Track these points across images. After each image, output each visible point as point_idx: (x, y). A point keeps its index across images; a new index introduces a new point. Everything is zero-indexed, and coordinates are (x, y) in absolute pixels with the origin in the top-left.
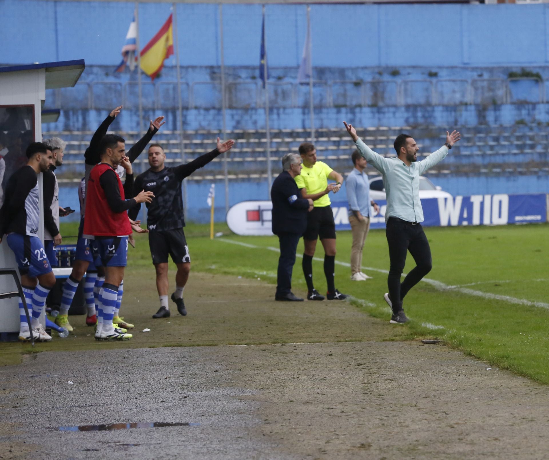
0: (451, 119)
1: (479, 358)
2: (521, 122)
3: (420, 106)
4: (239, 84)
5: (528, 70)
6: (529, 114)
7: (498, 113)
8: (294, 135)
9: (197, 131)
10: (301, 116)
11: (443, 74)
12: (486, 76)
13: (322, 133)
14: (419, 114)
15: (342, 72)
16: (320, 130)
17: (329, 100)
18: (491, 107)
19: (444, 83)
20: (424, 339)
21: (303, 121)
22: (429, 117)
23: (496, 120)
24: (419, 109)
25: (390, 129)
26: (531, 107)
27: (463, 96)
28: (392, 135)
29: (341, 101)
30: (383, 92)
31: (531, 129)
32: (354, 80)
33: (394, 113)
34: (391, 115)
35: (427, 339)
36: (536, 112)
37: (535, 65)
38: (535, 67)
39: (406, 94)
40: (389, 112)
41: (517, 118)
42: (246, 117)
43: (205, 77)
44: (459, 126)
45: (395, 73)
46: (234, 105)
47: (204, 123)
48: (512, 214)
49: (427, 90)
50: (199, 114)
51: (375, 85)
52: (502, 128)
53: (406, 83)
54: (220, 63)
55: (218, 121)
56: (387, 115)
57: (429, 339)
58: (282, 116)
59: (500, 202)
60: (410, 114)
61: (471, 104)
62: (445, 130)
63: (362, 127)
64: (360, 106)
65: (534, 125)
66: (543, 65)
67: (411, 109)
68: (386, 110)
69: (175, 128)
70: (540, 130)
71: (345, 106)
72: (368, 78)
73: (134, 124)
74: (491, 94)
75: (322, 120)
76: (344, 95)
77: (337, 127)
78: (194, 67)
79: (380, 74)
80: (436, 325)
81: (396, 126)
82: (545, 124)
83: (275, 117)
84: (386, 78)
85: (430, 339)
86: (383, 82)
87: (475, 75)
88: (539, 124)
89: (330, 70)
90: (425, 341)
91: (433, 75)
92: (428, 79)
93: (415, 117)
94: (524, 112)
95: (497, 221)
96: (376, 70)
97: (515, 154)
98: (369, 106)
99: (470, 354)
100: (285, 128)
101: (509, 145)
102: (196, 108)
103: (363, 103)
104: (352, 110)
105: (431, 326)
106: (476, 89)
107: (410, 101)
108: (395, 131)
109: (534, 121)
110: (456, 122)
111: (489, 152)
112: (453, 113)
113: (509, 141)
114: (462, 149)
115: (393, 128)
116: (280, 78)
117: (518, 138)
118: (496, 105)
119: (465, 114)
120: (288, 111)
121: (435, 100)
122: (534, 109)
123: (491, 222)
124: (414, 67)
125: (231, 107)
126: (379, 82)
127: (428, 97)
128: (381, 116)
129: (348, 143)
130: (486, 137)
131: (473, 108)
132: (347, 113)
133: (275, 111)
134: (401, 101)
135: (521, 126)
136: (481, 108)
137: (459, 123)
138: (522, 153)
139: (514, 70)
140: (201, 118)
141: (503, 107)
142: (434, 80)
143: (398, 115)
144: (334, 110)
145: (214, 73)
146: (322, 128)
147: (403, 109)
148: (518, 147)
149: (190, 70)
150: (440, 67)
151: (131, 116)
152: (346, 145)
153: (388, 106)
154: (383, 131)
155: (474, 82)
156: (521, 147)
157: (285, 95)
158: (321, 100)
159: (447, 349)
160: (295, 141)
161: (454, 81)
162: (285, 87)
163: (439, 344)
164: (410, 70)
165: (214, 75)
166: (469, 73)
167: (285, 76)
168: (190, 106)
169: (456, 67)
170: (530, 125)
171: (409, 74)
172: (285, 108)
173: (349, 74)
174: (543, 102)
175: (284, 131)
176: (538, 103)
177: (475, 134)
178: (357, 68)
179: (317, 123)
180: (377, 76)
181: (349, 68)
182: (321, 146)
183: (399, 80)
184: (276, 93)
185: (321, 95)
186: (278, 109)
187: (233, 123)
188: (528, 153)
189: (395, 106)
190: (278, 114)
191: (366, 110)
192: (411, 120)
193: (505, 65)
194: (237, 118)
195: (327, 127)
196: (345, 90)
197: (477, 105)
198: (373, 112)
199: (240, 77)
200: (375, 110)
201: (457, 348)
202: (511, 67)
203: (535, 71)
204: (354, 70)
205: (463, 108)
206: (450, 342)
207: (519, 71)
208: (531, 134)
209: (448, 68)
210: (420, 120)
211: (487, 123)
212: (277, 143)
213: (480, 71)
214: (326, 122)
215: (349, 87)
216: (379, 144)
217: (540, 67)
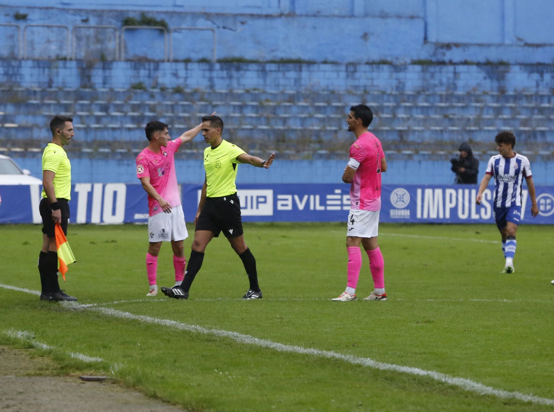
0: (45, 79)
1: (168, 402)
2: (138, 86)
3: (2, 59)
5: (150, 16)
6: (149, 76)
7: (107, 72)
11: (35, 16)
12: (93, 22)
18: (99, 65)
19: (35, 29)
20: (83, 374)
22: (13, 74)
23: (105, 82)
26: (152, 65)
27: (61, 48)
31: (152, 96)
35: (87, 375)
36: (160, 73)
37: (159, 9)
38: (159, 13)
41: (134, 81)
44: (54, 89)
48: (130, 210)
49: (12, 37)
57: (89, 374)
59: (115, 193)
61: (71, 59)
62: (35, 93)
65: (156, 90)
66: (171, 9)
70: (164, 97)
74: (99, 46)
80: (91, 356)
82: (171, 91)
85: (91, 375)
87: (78, 18)
88: (163, 89)
90: (83, 377)
91: (20, 17)
92: (14, 23)
94: (143, 73)
95: (109, 219)
97: (129, 129)
99: (155, 397)
101: (121, 117)
105: (84, 358)
106: (79, 39)
109: (156, 85)
110: (50, 84)
111: (94, 125)
112: (47, 71)
113: (122, 111)
117: (135, 108)
118: (105, 62)
119: (62, 72)
121: (22, 51)
122: (156, 69)
123: (102, 220)
127: (13, 47)
130: (90, 105)
131: (74, 64)
135: (139, 91)
136: (84, 65)
137: (54, 85)
138: (139, 128)
139: (131, 15)
141: (115, 65)
142: (22, 24)
148: (133, 119)
150: (31, 8)
155: (77, 28)
159: (118, 389)
161: (48, 27)
163: (105, 382)
166: (70, 17)
169: (52, 8)
170: (151, 90)
174: (168, 61)
176: (163, 61)
177: (76, 100)
193: (120, 8)
197: (79, 61)
201: (134, 386)
202: (127, 11)
203: (158, 18)
205: (61, 64)
206: (122, 380)
207: (137, 17)
208: (151, 102)
209: (41, 8)
211: (92, 86)
213: (85, 15)
217: (166, 13)
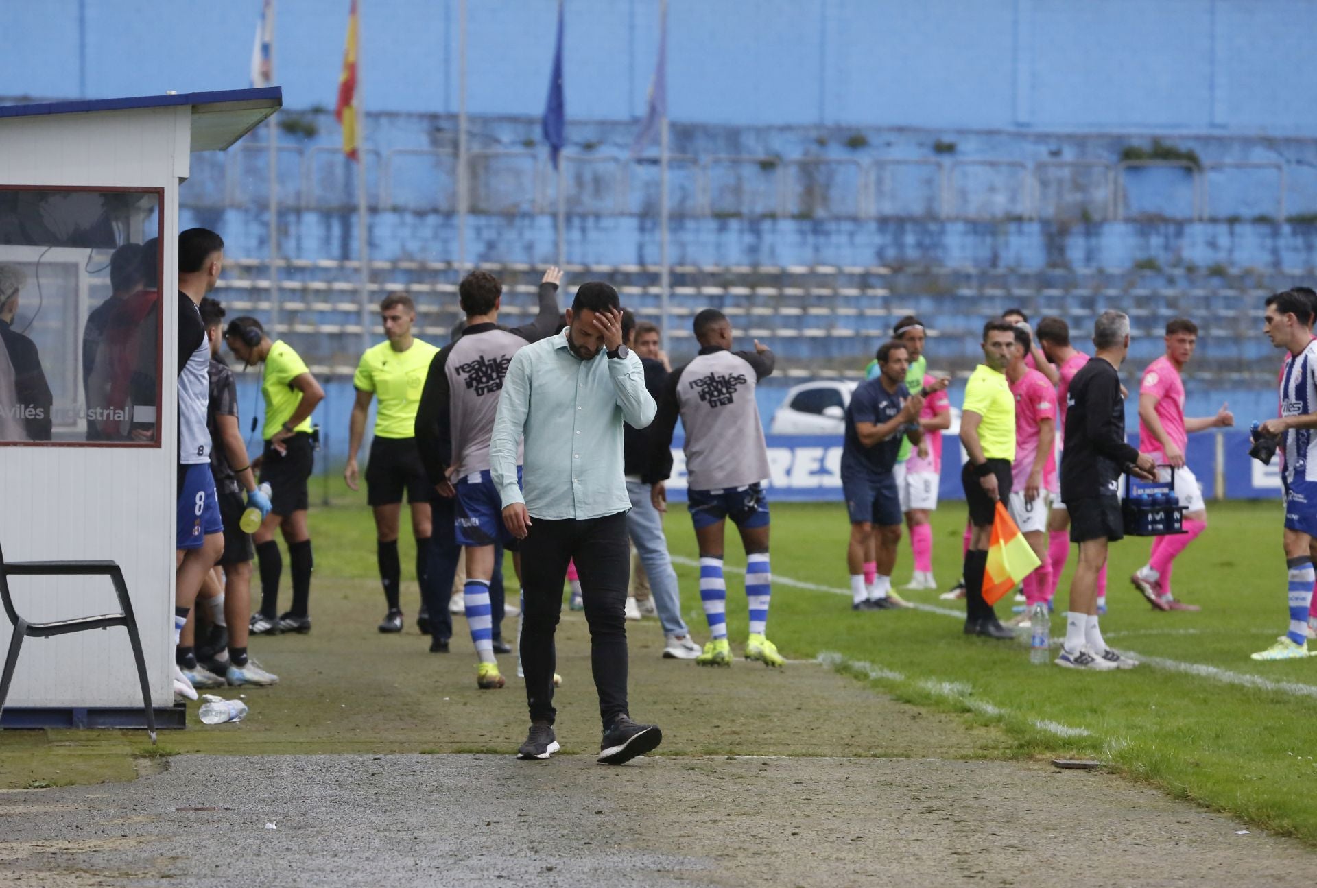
0: (985, 253)
2: (1148, 265)
3: (915, 220)
4: (497, 156)
5: (1168, 143)
6: (1167, 247)
7: (1094, 241)
8: (620, 278)
9: (395, 262)
10: (635, 236)
11: (968, 147)
12: (1069, 154)
13: (683, 275)
14: (910, 239)
15: (733, 136)
16: (679, 270)
17: (701, 200)
18: (1078, 228)
19: (971, 169)
21: (641, 247)
22: (931, 245)
23: (1089, 257)
24: (909, 227)
25: (840, 273)
26: (1172, 229)
27: (1013, 199)
28: (844, 286)
29: (728, 204)
30: (827, 186)
31: (1171, 281)
32: (761, 155)
33: (851, 234)
34: (844, 239)
36: (1185, 242)
37: (1185, 132)
38: (1183, 138)
39: (880, 193)
40: (839, 232)
41: (1140, 255)
42: (511, 235)
43: (418, 138)
44: (1000, 271)
45: (856, 142)
46: (483, 205)
47: (413, 246)
49: (929, 182)
50: (403, 224)
51: (808, 169)
52: (1103, 277)
53: (880, 165)
54: (454, 108)
55: (446, 241)
56: (834, 239)
58: (593, 235)
60: (888, 239)
61: (1031, 220)
62: (968, 277)
63: (775, 265)
64: (772, 216)
65: (1178, 272)
66: (1204, 132)
67: (892, 227)
68: (832, 226)
69: (345, 255)
70: (1192, 283)
72: (794, 153)
73: (253, 243)
74: (1078, 197)
75: (682, 245)
76: (737, 190)
77: (717, 265)
78: (392, 115)
79: (822, 143)
81: (854, 265)
82: (1203, 272)
83: (576, 235)
84: (835, 152)
86: (827, 163)
87: (1043, 151)
88: (1191, 269)
89: (708, 132)
91: (944, 149)
92: (933, 158)
93: (900, 246)
94: (1156, 241)
96: (814, 134)
98: (794, 216)
100: (598, 263)
102: (396, 209)
103: (779, 210)
104: (754, 224)
106: (1044, 184)
107: (888, 208)
108: (852, 276)
109: (1178, 262)
110: (994, 261)
112: (989, 240)
115: (848, 270)
116: (588, 147)
117: (1141, 301)
118: (1090, 223)
119: (1015, 241)
120: (606, 223)
121: (947, 206)
122: (1179, 234)
124: (901, 130)
125: (474, 211)
126: (817, 163)
127: (930, 200)
128: (822, 240)
129: (744, 302)
130: (1062, 298)
131: (1035, 228)
132: (741, 231)
133: (576, 222)
134: (869, 207)
135: (1148, 273)
136: (1054, 229)
137: (1002, 263)
138: (1148, 337)
139: (1135, 143)
140: (406, 232)
141: (1106, 229)
142: (947, 160)
143: (860, 239)
144: (713, 225)
145: (439, 130)
146: (681, 264)
147: (873, 226)
148: (1138, 322)
149: (384, 121)
150: (962, 132)
151: (246, 223)
152: (738, 305)
153: (838, 219)
154: (825, 275)
155: (1041, 167)
156: (1146, 323)
157: (599, 184)
158: (683, 199)
161: (992, 164)
162: (601, 168)
164: (892, 137)
165: (440, 135)
166: (1029, 147)
167: (601, 142)
168: (381, 205)
169: (998, 132)
170: (1169, 271)
171: (889, 144)
172: (598, 216)
173: (749, 141)
174: (1201, 220)
175: (597, 268)
176: (1190, 221)
177: (1039, 289)
178: (769, 128)
179: (674, 253)
180: (814, 148)
181: (749, 128)
182: (680, 305)
183: (864, 158)
184: (579, 181)
185: (682, 188)
186: (583, 217)
187: (480, 248)
189: (855, 219)
190: (583, 230)
191: (787, 226)
192: (891, 253)
193: (1115, 130)
194: (488, 234)
195: (694, 264)
196: (739, 178)
197: (1045, 223)
198: (802, 233)
199: (497, 141)
200: (807, 226)
202: (1129, 137)
203: (1183, 147)
204: (761, 132)
205: (1013, 227)
207: (1146, 145)
208: (1170, 292)
209: (978, 133)
210: (912, 253)
211: (1066, 265)
213: (1055, 143)
214: (692, 251)
215: (749, 172)
216: (813, 306)
217: (1197, 138)
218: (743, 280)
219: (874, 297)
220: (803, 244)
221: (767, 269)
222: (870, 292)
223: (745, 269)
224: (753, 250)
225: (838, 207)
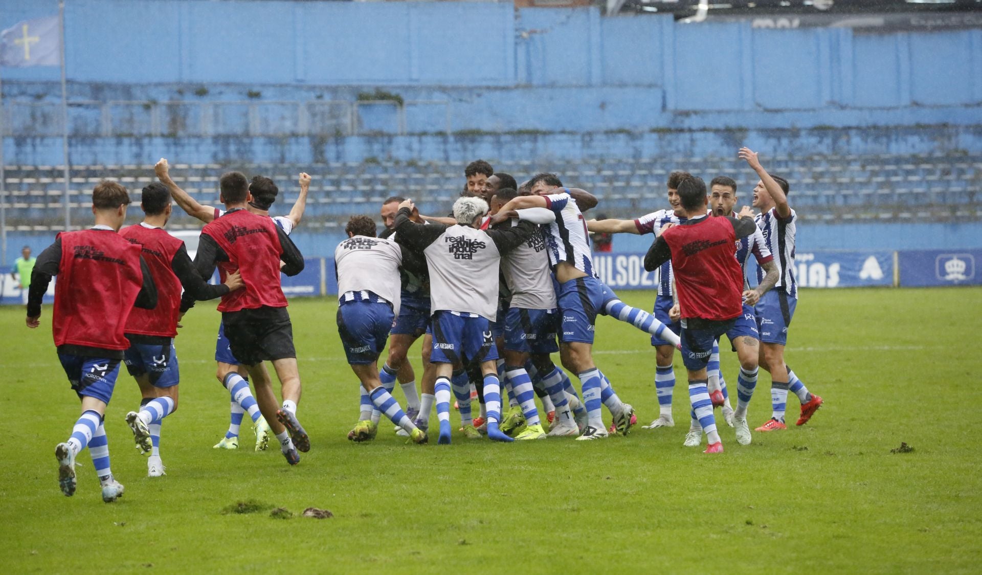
0: (277, 155)
2: (372, 160)
3: (236, 137)
5: (384, 90)
6: (383, 151)
7: (340, 148)
8: (56, 174)
10: (66, 148)
11: (268, 93)
12: (327, 98)
14: (232, 148)
15: (127, 90)
16: (92, 168)
17: (107, 128)
18: (331, 140)
19: (270, 107)
21: (69, 155)
22: (245, 151)
23: (338, 158)
24: (231, 141)
25: (190, 168)
26: (386, 140)
27: (295, 124)
28: (191, 176)
29: (125, 129)
30: (185, 118)
31: (385, 170)
32: (145, 101)
33: (197, 146)
34: (193, 148)
36: (393, 147)
37: (395, 83)
38: (393, 87)
39: (216, 121)
40: (189, 144)
41: (366, 155)
44: (286, 165)
45: (201, 92)
49: (246, 114)
51: (172, 108)
52: (346, 169)
53: (216, 106)
56: (187, 149)
58: (39, 149)
60: (219, 148)
61: (303, 136)
62: (266, 169)
63: (151, 164)
64: (150, 136)
65: (390, 164)
66: (407, 84)
67: (222, 141)
68: (186, 141)
70: (397, 171)
71: (130, 135)
72: (164, 99)
74: (334, 122)
75: (95, 154)
76: (130, 121)
77: (116, 164)
79: (180, 92)
81: (199, 163)
82: (405, 164)
83: (28, 149)
84: (189, 98)
86: (184, 105)
87: (312, 95)
88: (397, 162)
89: (110, 86)
91: (254, 96)
92: (247, 101)
93: (226, 152)
94: (377, 147)
96: (175, 88)
97: (359, 204)
98: (163, 136)
100: (43, 164)
101: (351, 191)
103: (153, 130)
104: (138, 141)
106: (314, 115)
107: (221, 130)
108: (197, 170)
109: (390, 159)
110: (283, 160)
111: (323, 200)
112: (279, 147)
113: (352, 185)
114: (286, 195)
115: (195, 166)
116: (39, 97)
117: (368, 182)
118: (339, 137)
119: (294, 148)
120: (46, 141)
121: (256, 127)
122: (390, 142)
124: (228, 85)
126: (178, 106)
127: (247, 125)
128: (179, 149)
130: (322, 180)
131: (306, 140)
132: (131, 145)
133: (29, 141)
134: (209, 129)
135: (372, 165)
136: (317, 141)
137: (287, 161)
138: (368, 202)
139: (365, 90)
141: (348, 140)
142: (256, 102)
143: (201, 148)
144: (113, 141)
146: (95, 164)
147: (210, 141)
150: (263, 85)
153: (190, 136)
154: (181, 170)
155: (310, 107)
156: (367, 194)
157: (46, 118)
158: (97, 127)
160: (54, 183)
161: (283, 104)
162: (47, 109)
164: (223, 89)
166: (304, 94)
167: (45, 94)
169: (287, 85)
170: (385, 164)
171: (221, 93)
172: (43, 137)
173: (137, 92)
174: (402, 134)
175: (41, 168)
176: (396, 135)
178: (149, 84)
179: (89, 158)
180: (176, 96)
181: (136, 85)
183: (206, 101)
184: (33, 117)
185: (97, 121)
186: (34, 138)
188: (375, 203)
189: (199, 136)
190: (34, 146)
191: (158, 141)
192: (221, 156)
193: (355, 84)
195: (102, 164)
196: (132, 114)
197: (312, 136)
198: (167, 145)
200: (171, 140)
202: (362, 87)
203: (394, 93)
204: (145, 87)
205: (293, 140)
207: (373, 92)
208: (383, 176)
209: (274, 86)
210: (234, 156)
211: (325, 162)
212: (29, 184)
213: (319, 91)
214: (101, 157)
215: (137, 110)
217: (401, 87)
218: (130, 173)
219: (209, 182)
220: (168, 152)
221: (147, 166)
222: (207, 179)
223: (133, 167)
224: (138, 156)
225: (191, 130)
